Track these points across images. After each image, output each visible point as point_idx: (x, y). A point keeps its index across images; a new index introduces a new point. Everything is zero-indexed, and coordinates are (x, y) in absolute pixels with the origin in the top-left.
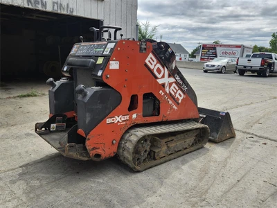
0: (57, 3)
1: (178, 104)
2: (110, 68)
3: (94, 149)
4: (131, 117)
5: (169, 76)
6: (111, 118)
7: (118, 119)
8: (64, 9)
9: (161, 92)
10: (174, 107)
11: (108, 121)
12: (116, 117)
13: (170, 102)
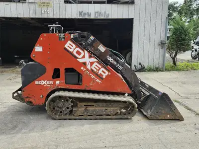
0: (98, 12)
1: (102, 79)
2: (36, 50)
3: (27, 97)
4: (54, 83)
5: (90, 57)
6: (39, 81)
7: (44, 83)
8: (102, 15)
9: (82, 68)
10: (98, 80)
11: (37, 83)
12: (43, 81)
13: (93, 77)
